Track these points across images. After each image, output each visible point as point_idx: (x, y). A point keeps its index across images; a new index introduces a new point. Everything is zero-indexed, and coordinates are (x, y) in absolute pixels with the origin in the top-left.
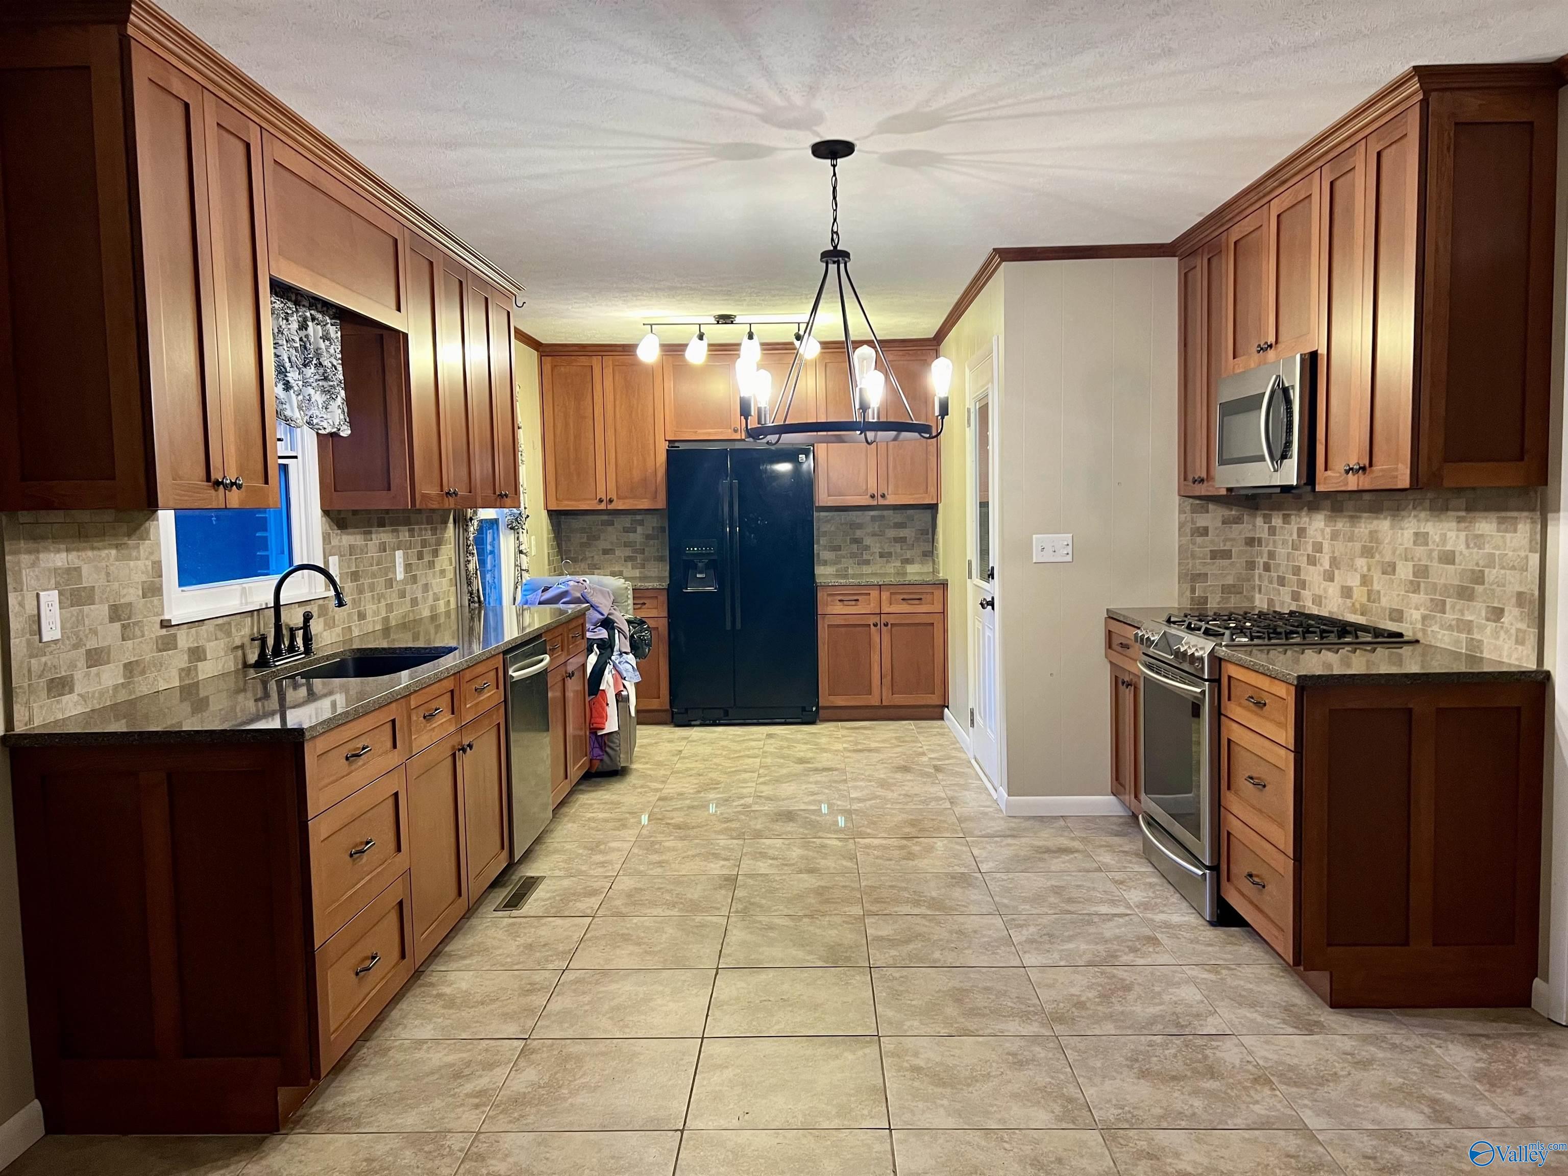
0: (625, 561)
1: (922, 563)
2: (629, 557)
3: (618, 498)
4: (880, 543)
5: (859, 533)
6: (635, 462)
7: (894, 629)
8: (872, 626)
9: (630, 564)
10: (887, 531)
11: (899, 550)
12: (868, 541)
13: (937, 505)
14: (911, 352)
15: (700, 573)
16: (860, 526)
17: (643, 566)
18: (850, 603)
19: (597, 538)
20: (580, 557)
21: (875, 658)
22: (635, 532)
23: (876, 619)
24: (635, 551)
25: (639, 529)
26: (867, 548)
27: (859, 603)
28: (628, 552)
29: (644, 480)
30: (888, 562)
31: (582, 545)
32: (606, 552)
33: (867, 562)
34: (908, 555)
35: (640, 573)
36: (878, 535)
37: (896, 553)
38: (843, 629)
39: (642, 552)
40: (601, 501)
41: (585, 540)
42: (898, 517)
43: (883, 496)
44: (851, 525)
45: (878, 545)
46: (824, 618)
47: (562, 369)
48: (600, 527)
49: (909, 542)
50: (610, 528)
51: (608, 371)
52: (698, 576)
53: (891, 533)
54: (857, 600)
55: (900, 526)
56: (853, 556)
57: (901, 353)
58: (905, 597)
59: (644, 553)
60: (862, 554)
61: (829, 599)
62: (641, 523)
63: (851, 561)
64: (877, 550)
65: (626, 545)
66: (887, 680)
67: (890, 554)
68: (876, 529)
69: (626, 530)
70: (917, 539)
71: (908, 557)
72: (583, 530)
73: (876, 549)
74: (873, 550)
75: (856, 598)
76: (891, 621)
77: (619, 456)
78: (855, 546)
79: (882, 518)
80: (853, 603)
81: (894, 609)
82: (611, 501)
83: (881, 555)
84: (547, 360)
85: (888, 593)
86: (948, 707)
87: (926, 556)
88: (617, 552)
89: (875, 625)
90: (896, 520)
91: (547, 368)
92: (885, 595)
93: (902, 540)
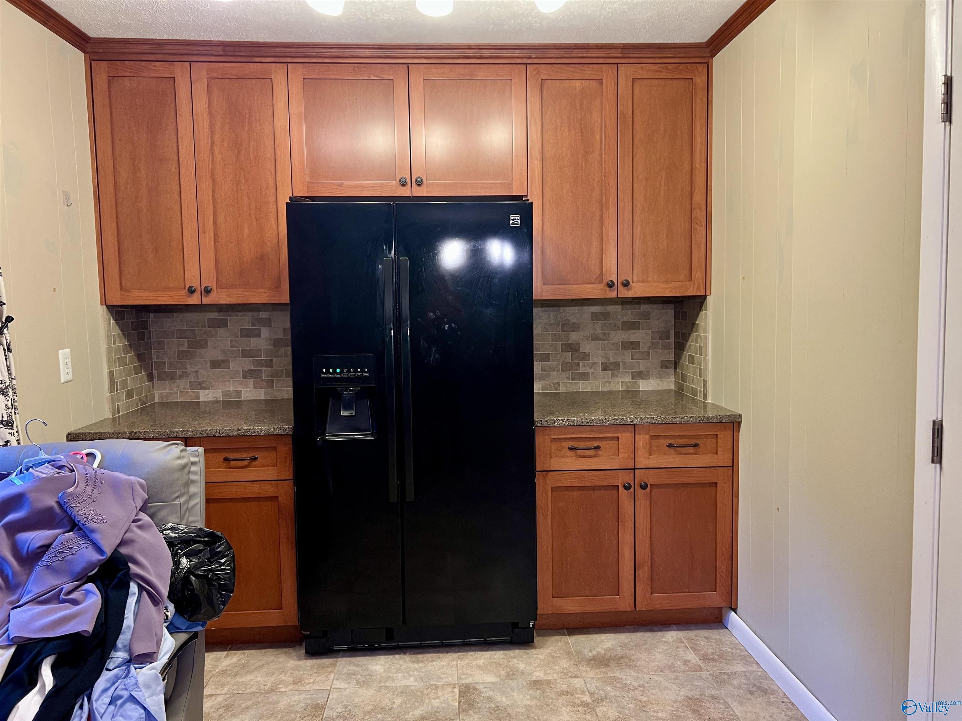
0: (245, 377)
1: (660, 377)
2: (250, 371)
3: (219, 286)
4: (603, 349)
5: (574, 337)
6: (246, 231)
7: (654, 491)
8: (621, 488)
9: (251, 382)
10: (613, 333)
11: (628, 360)
12: (587, 347)
13: (705, 297)
14: (670, 67)
15: (346, 409)
16: (575, 327)
17: (270, 384)
18: (587, 452)
19: (202, 345)
20: (179, 373)
21: (626, 537)
22: (259, 336)
23: (627, 478)
24: (259, 363)
25: (265, 332)
26: (586, 357)
27: (600, 452)
28: (248, 364)
29: (262, 258)
30: (613, 375)
31: (182, 355)
32: (215, 364)
33: (585, 376)
34: (642, 365)
35: (266, 393)
36: (601, 340)
37: (625, 363)
38: (576, 494)
39: (269, 364)
40: (191, 291)
41: (185, 348)
42: (629, 315)
43: (626, 284)
44: (564, 325)
45: (601, 352)
46: (545, 477)
47: (127, 82)
48: (208, 329)
49: (644, 348)
50: (221, 331)
51: (201, 88)
52: (344, 413)
53: (620, 336)
54: (598, 448)
55: (633, 326)
56: (566, 367)
57: (653, 67)
58: (672, 441)
59: (272, 367)
60: (578, 365)
61: (554, 446)
62: (268, 323)
63: (564, 375)
64: (600, 360)
65: (246, 354)
66: (644, 573)
67: (616, 365)
68: (599, 331)
69: (246, 333)
70: (654, 345)
71: (642, 369)
72: (182, 334)
73: (598, 358)
74: (593, 359)
75: (595, 444)
76: (651, 481)
77: (221, 219)
78: (569, 354)
79: (606, 315)
80: (592, 452)
81: (653, 462)
82: (208, 291)
83: (605, 368)
84: (102, 68)
85: (647, 437)
86: (735, 610)
87: (667, 367)
88: (232, 364)
89: (627, 488)
90: (625, 319)
91: (101, 80)
92: (642, 440)
93: (634, 346)
